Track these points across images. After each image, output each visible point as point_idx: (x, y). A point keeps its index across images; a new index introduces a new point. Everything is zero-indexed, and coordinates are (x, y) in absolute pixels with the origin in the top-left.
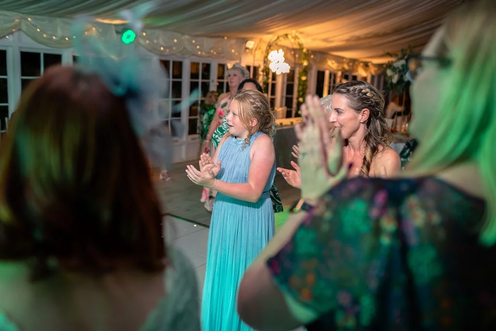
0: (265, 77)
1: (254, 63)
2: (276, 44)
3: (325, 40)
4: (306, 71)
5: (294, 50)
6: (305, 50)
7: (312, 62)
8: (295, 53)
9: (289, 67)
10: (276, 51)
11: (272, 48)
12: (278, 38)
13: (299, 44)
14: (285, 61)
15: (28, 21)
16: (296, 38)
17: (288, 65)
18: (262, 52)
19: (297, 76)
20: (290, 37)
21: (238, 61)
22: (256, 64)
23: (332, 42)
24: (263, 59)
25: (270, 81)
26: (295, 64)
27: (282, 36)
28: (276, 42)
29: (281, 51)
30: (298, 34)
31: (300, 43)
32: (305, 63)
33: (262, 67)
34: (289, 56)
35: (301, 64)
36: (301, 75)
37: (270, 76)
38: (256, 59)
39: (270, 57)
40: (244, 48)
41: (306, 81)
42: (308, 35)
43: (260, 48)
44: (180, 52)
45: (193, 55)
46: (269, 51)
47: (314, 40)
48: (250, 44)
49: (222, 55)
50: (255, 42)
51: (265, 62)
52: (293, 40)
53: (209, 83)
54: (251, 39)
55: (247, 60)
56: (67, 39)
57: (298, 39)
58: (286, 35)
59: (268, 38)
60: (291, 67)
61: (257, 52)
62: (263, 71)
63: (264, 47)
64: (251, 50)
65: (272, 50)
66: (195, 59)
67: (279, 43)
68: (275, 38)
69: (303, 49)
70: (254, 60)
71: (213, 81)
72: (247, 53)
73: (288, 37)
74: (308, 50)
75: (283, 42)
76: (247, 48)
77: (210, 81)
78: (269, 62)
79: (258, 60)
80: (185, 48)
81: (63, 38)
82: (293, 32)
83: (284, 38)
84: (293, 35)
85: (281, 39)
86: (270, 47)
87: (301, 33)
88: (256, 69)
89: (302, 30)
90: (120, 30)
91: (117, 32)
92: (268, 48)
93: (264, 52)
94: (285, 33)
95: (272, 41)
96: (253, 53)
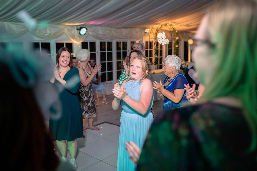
0: (156, 47)
1: (149, 40)
2: (161, 29)
3: (187, 25)
4: (177, 42)
5: (171, 31)
6: (176, 32)
7: (181, 37)
8: (172, 33)
9: (169, 41)
10: (161, 33)
11: (159, 31)
12: (162, 26)
13: (173, 29)
14: (166, 38)
16: (171, 25)
17: (168, 40)
18: (154, 34)
19: (173, 45)
20: (168, 25)
21: (141, 40)
22: (151, 41)
23: (191, 26)
24: (154, 38)
25: (159, 49)
26: (172, 39)
27: (164, 25)
28: (161, 28)
29: (163, 33)
30: (172, 23)
31: (174, 27)
32: (177, 38)
33: (154, 42)
34: (169, 35)
35: (175, 39)
36: (175, 44)
37: (159, 46)
38: (150, 38)
39: (158, 36)
40: (144, 32)
41: (178, 47)
42: (178, 24)
43: (152, 32)
44: (110, 37)
45: (117, 38)
46: (158, 33)
47: (181, 25)
48: (147, 31)
49: (132, 37)
50: (150, 29)
51: (155, 39)
52: (170, 27)
53: (127, 52)
54: (148, 28)
55: (146, 39)
56: (52, 35)
57: (173, 26)
58: (166, 24)
59: (156, 26)
60: (170, 41)
61: (151, 34)
62: (154, 44)
63: (154, 31)
64: (148, 34)
65: (159, 33)
66: (119, 40)
67: (162, 29)
68: (160, 26)
69: (175, 31)
70: (150, 39)
71: (128, 51)
72: (146, 35)
73: (167, 26)
74: (178, 31)
75: (165, 28)
76: (145, 33)
77: (127, 51)
78: (157, 39)
79: (151, 39)
80: (113, 35)
81: (50, 34)
82: (169, 22)
83: (165, 26)
84: (170, 24)
85: (163, 26)
86: (158, 31)
87: (174, 23)
88: (151, 43)
89: (174, 21)
90: (79, 28)
91: (77, 29)
92: (157, 32)
93: (155, 34)
94: (165, 23)
95: (158, 28)
96: (149, 35)
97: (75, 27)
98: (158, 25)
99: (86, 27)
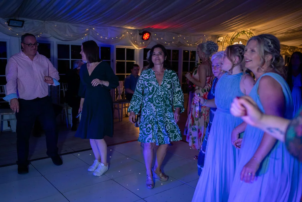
2: (237, 38)
11: (234, 40)
12: (238, 34)
15: (93, 30)
16: (250, 33)
27: (241, 33)
28: (237, 36)
29: (240, 42)
30: (251, 31)
38: (224, 48)
40: (217, 41)
43: (227, 41)
45: (185, 46)
46: (233, 42)
48: (221, 39)
50: (224, 37)
52: (248, 35)
53: (195, 62)
54: (221, 36)
56: (113, 39)
57: (252, 33)
58: (244, 32)
59: (231, 34)
61: (224, 44)
63: (229, 40)
64: (221, 43)
66: (186, 49)
67: (239, 37)
71: (197, 61)
73: (245, 33)
75: (242, 36)
80: (179, 42)
82: (248, 30)
83: (243, 34)
84: (248, 32)
87: (253, 30)
89: (254, 28)
90: (142, 33)
91: (140, 34)
92: (232, 40)
93: (229, 43)
94: (242, 30)
95: (234, 36)
96: (223, 44)
97: (138, 31)
98: (234, 33)
99: (150, 32)
